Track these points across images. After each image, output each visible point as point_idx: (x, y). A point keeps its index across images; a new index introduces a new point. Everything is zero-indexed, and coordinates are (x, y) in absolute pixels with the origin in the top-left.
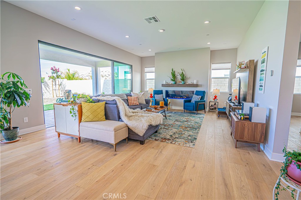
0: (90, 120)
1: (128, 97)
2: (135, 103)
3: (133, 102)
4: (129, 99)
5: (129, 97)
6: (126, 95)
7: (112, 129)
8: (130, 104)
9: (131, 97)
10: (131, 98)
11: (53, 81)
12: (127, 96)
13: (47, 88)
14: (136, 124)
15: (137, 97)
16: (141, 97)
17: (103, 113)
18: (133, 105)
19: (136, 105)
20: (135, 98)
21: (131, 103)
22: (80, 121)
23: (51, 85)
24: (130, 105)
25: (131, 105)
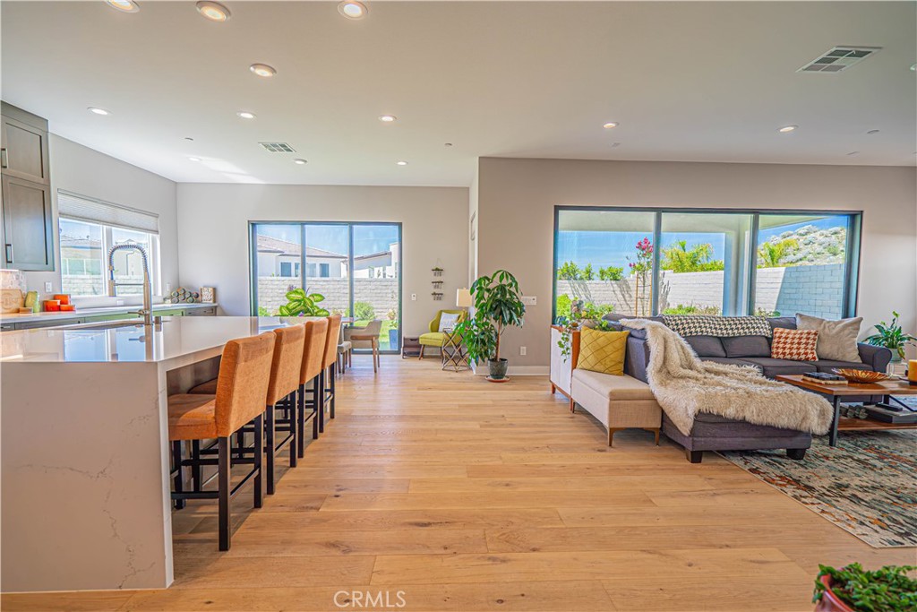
0: (589, 367)
1: (775, 330)
2: (799, 354)
3: (791, 349)
4: (777, 335)
5: (781, 330)
6: (771, 324)
7: (606, 390)
8: (777, 353)
9: (793, 332)
10: (784, 335)
11: (640, 276)
12: (773, 325)
13: (627, 296)
14: (671, 398)
15: (813, 331)
16: (838, 333)
17: (620, 356)
18: (788, 357)
19: (800, 360)
20: (804, 336)
21: (780, 351)
22: (574, 367)
23: (633, 288)
24: (775, 356)
25: (781, 356)
